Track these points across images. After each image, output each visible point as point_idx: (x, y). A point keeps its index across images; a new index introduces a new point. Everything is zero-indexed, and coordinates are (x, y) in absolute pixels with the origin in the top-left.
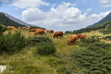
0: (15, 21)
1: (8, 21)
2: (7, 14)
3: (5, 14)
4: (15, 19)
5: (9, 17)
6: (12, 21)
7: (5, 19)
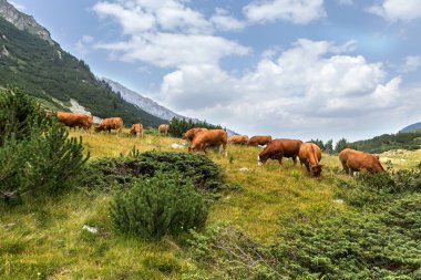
0: (141, 105)
1: (116, 107)
2: (116, 83)
3: (111, 85)
4: (141, 98)
5: (122, 95)
6: (131, 106)
7: (109, 98)
